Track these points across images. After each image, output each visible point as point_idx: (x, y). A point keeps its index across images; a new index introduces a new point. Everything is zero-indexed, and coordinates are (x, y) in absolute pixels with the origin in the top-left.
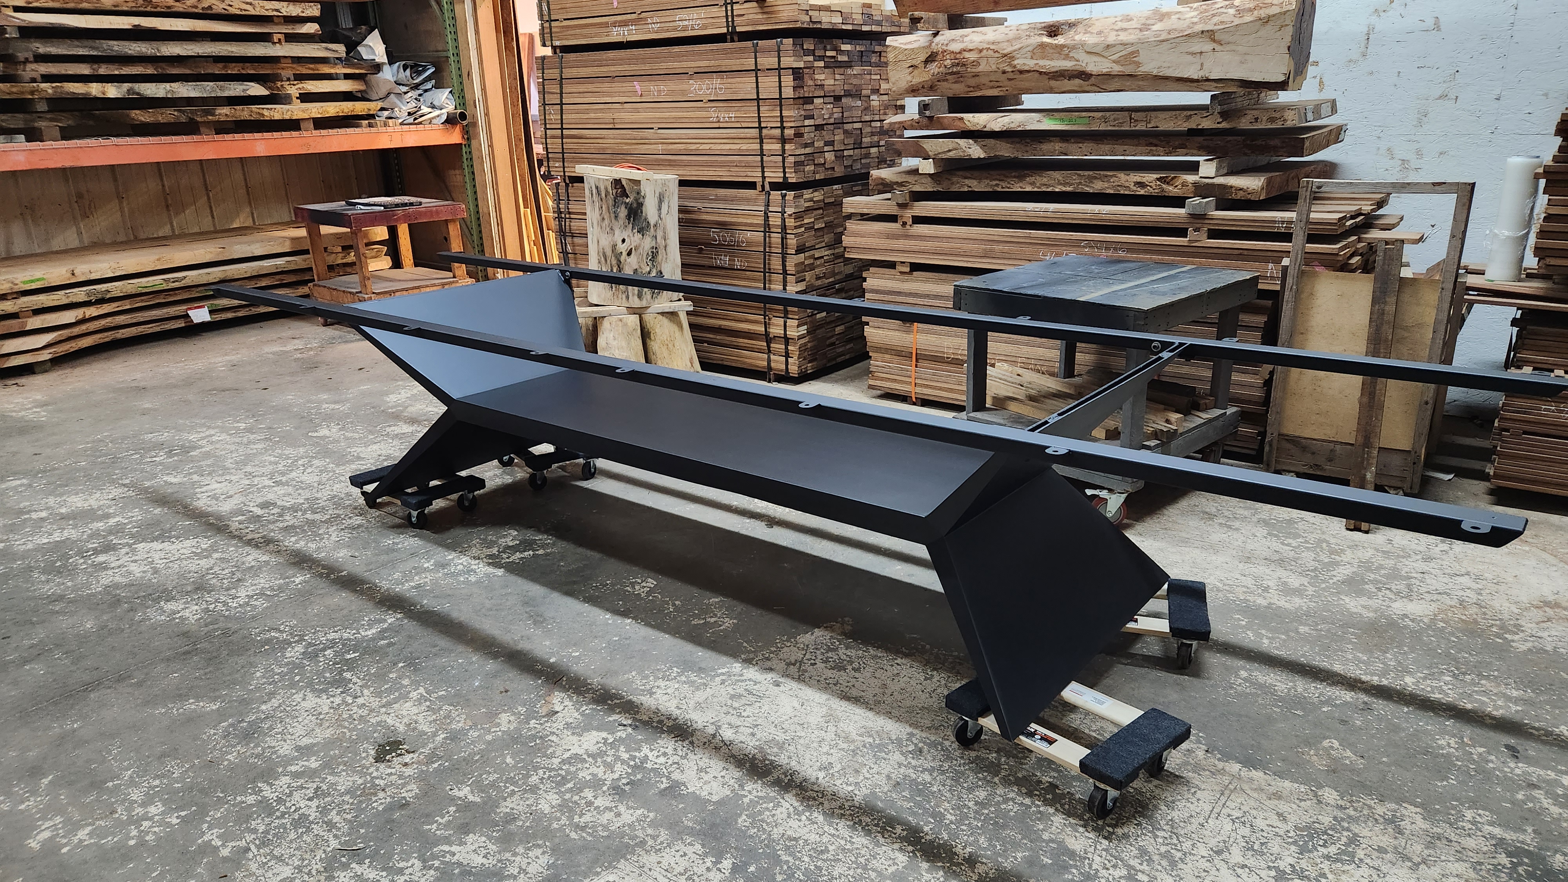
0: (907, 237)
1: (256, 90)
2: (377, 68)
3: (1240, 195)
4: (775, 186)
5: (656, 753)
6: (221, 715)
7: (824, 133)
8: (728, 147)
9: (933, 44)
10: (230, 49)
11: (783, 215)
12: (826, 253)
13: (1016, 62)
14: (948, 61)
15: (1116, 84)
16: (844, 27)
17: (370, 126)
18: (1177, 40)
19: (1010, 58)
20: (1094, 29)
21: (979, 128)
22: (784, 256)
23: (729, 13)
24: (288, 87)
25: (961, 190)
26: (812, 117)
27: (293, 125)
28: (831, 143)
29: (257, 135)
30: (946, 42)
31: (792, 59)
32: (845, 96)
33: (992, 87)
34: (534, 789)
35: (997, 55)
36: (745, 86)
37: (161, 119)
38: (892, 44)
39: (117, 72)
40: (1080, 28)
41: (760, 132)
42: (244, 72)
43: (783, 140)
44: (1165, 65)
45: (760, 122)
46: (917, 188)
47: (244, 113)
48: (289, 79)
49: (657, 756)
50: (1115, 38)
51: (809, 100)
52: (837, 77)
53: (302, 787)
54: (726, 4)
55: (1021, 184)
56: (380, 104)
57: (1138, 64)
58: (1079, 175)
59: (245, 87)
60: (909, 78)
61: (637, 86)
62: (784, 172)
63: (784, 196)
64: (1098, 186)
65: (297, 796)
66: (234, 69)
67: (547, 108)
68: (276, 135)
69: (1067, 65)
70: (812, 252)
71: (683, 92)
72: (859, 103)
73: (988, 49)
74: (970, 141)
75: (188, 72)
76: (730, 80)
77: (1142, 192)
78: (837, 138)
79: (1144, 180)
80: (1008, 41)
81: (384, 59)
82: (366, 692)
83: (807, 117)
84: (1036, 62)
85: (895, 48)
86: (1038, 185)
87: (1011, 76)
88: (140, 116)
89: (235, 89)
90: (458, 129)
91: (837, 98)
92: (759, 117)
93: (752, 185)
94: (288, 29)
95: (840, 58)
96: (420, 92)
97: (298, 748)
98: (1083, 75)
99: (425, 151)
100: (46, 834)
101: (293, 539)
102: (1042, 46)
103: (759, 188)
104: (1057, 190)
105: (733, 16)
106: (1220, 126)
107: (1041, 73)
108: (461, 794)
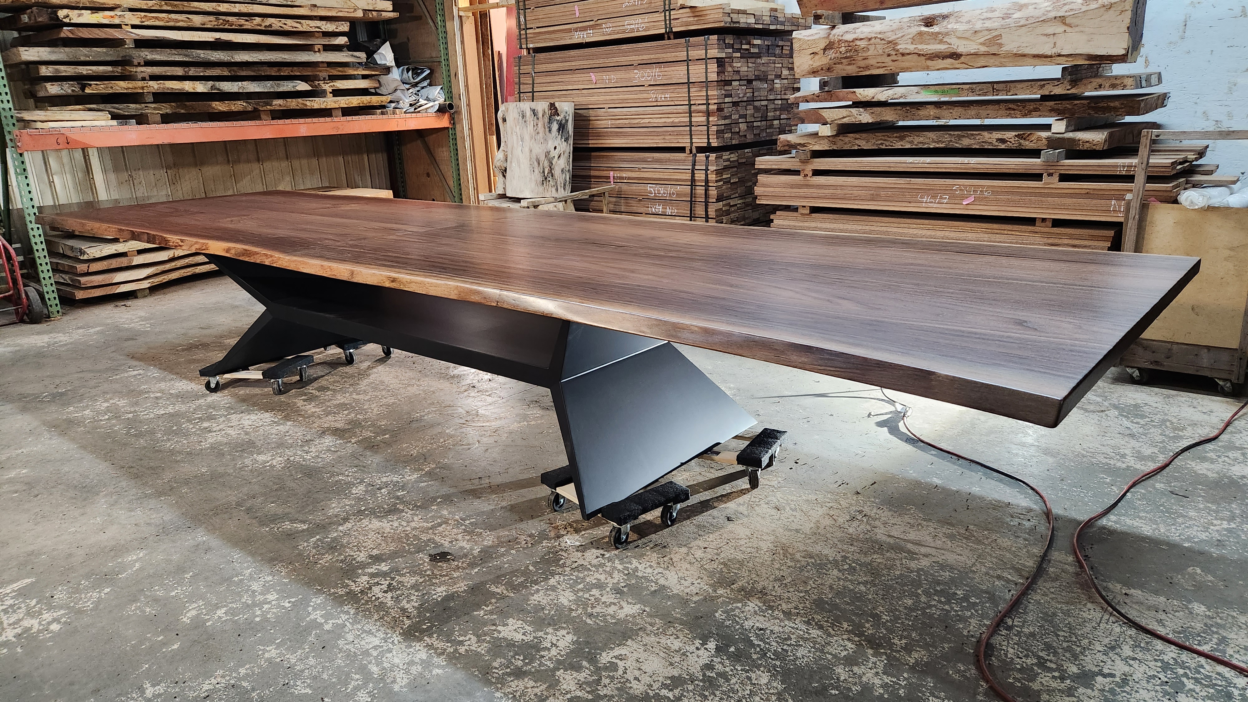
0: (808, 186)
1: (303, 86)
2: (387, 70)
3: (1086, 146)
4: (700, 150)
5: (643, 565)
6: (310, 533)
7: (739, 108)
8: (663, 120)
9: (831, 36)
10: (283, 56)
11: (706, 172)
12: (739, 202)
13: (898, 47)
14: (843, 48)
15: (982, 61)
16: (756, 26)
17: (382, 113)
18: (1034, 25)
19: (894, 44)
20: (964, 19)
21: (868, 99)
22: (707, 203)
23: (668, 18)
24: (323, 85)
25: (853, 148)
26: (730, 96)
27: (326, 113)
28: (745, 116)
29: (302, 121)
30: (841, 34)
31: (717, 51)
32: (755, 80)
33: (879, 68)
34: (554, 588)
35: (883, 42)
36: (678, 73)
37: (233, 108)
38: (797, 36)
39: (202, 74)
40: (952, 19)
41: (690, 108)
42: (292, 74)
43: (708, 114)
44: (1024, 45)
45: (690, 100)
46: (817, 148)
47: (293, 104)
48: (324, 79)
49: (645, 568)
50: (981, 25)
51: (728, 83)
52: (750, 65)
53: (378, 584)
54: (665, 11)
55: (901, 143)
56: (390, 98)
57: (1000, 45)
58: (950, 134)
59: (294, 84)
60: (811, 63)
61: (593, 76)
62: (708, 139)
63: (707, 157)
64: (966, 142)
65: (376, 589)
66: (285, 72)
67: (522, 95)
68: (315, 120)
69: (941, 47)
70: (728, 201)
71: (630, 79)
72: (766, 86)
73: (876, 38)
74: (861, 109)
75: (252, 74)
76: (666, 69)
77: (1003, 147)
78: (748, 112)
79: (1005, 137)
80: (892, 31)
81: (393, 64)
82: (416, 518)
83: (726, 96)
84: (916, 46)
85: (800, 40)
86: (916, 143)
87: (895, 58)
88: (220, 106)
89: (287, 86)
90: (447, 116)
91: (750, 82)
92: (689, 97)
93: (682, 150)
94: (326, 41)
95: (752, 50)
96: (418, 89)
97: (371, 557)
98: (955, 56)
99: (420, 134)
100: (194, 613)
101: (345, 412)
102: (921, 34)
103: (688, 151)
104: (932, 147)
105: (670, 20)
106: (1069, 92)
107: (919, 55)
108: (499, 591)
